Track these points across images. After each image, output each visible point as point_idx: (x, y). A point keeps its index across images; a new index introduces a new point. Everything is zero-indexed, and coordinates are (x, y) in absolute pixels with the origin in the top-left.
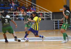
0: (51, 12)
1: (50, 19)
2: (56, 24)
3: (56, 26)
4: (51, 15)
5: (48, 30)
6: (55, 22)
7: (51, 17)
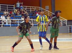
0: (66, 20)
1: (65, 25)
2: (70, 28)
3: (70, 30)
4: (66, 22)
5: (64, 33)
6: (70, 27)
7: (66, 24)
